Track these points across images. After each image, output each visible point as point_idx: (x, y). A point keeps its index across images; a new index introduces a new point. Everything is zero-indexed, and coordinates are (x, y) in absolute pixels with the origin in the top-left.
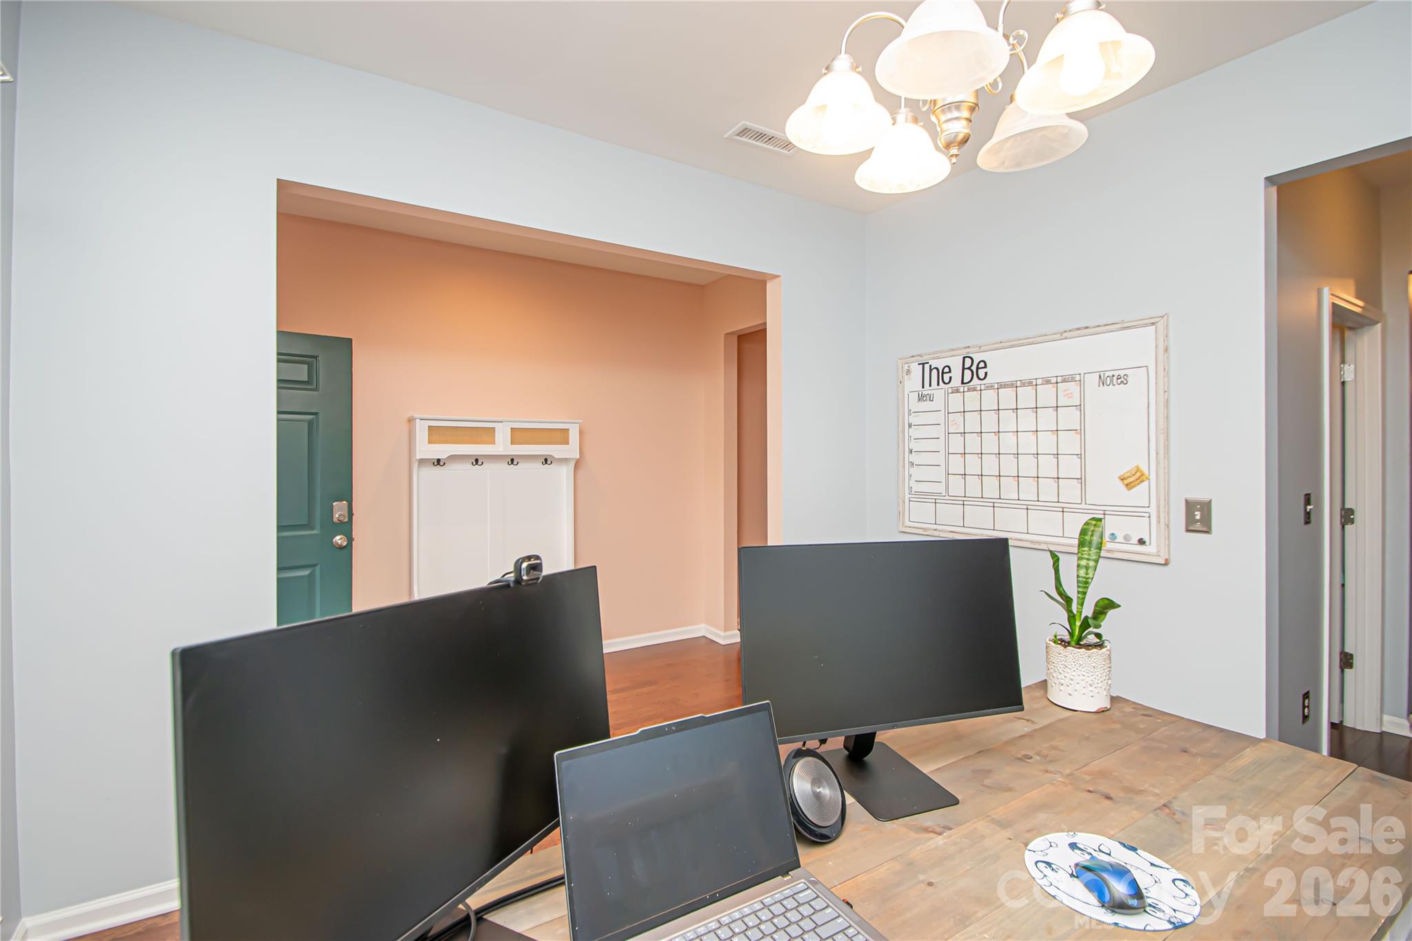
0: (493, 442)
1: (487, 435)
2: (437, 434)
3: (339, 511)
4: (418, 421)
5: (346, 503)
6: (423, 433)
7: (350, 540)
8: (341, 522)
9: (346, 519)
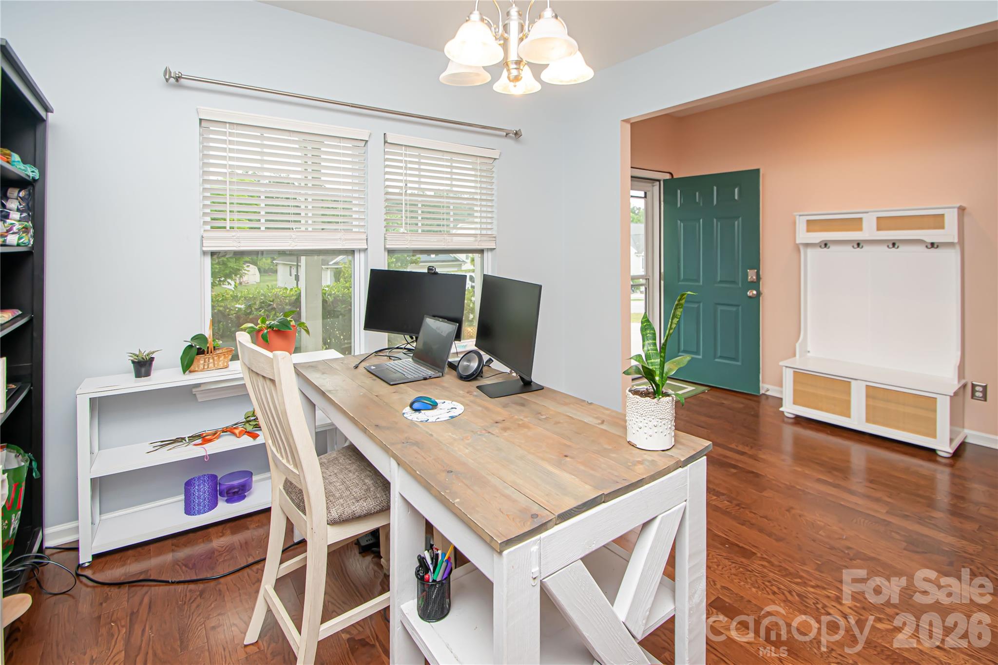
0: (860, 229)
1: (856, 224)
2: (812, 225)
3: (752, 275)
4: (798, 217)
5: (756, 271)
6: (801, 225)
7: (759, 294)
8: (752, 282)
9: (755, 280)
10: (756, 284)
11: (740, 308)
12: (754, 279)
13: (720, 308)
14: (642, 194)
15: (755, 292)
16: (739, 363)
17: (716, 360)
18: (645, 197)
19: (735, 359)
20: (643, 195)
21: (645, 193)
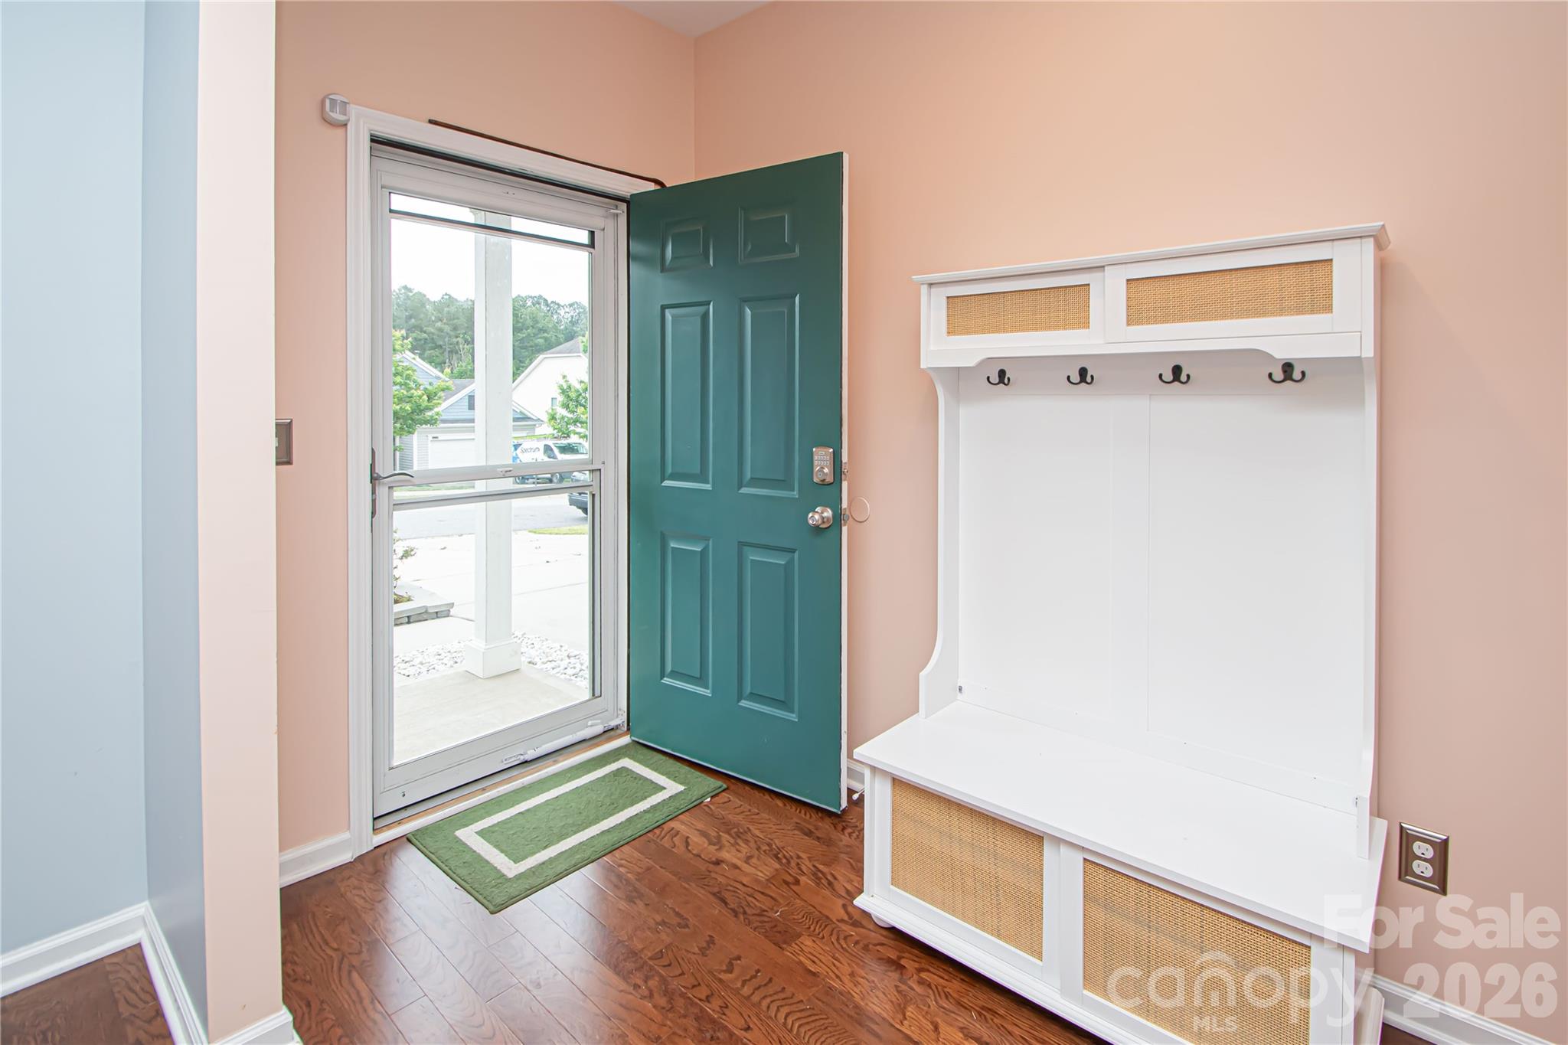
0: (1085, 321)
1: (1073, 303)
2: (962, 313)
4: (924, 289)
5: (831, 450)
6: (933, 312)
7: (839, 518)
8: (823, 484)
9: (830, 479)
10: (829, 490)
11: (796, 555)
12: (826, 474)
13: (753, 556)
14: (583, 237)
15: (828, 513)
16: (793, 717)
17: (744, 703)
18: (592, 245)
19: (784, 704)
20: (586, 241)
21: (592, 233)
